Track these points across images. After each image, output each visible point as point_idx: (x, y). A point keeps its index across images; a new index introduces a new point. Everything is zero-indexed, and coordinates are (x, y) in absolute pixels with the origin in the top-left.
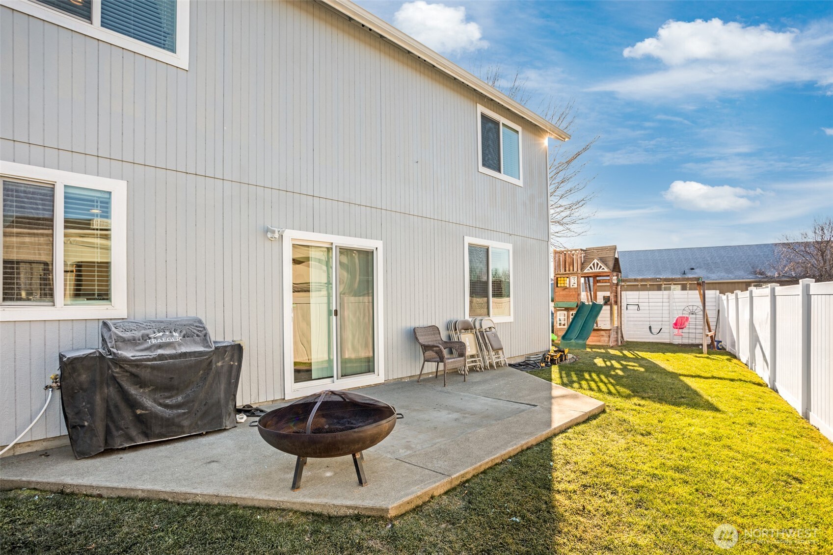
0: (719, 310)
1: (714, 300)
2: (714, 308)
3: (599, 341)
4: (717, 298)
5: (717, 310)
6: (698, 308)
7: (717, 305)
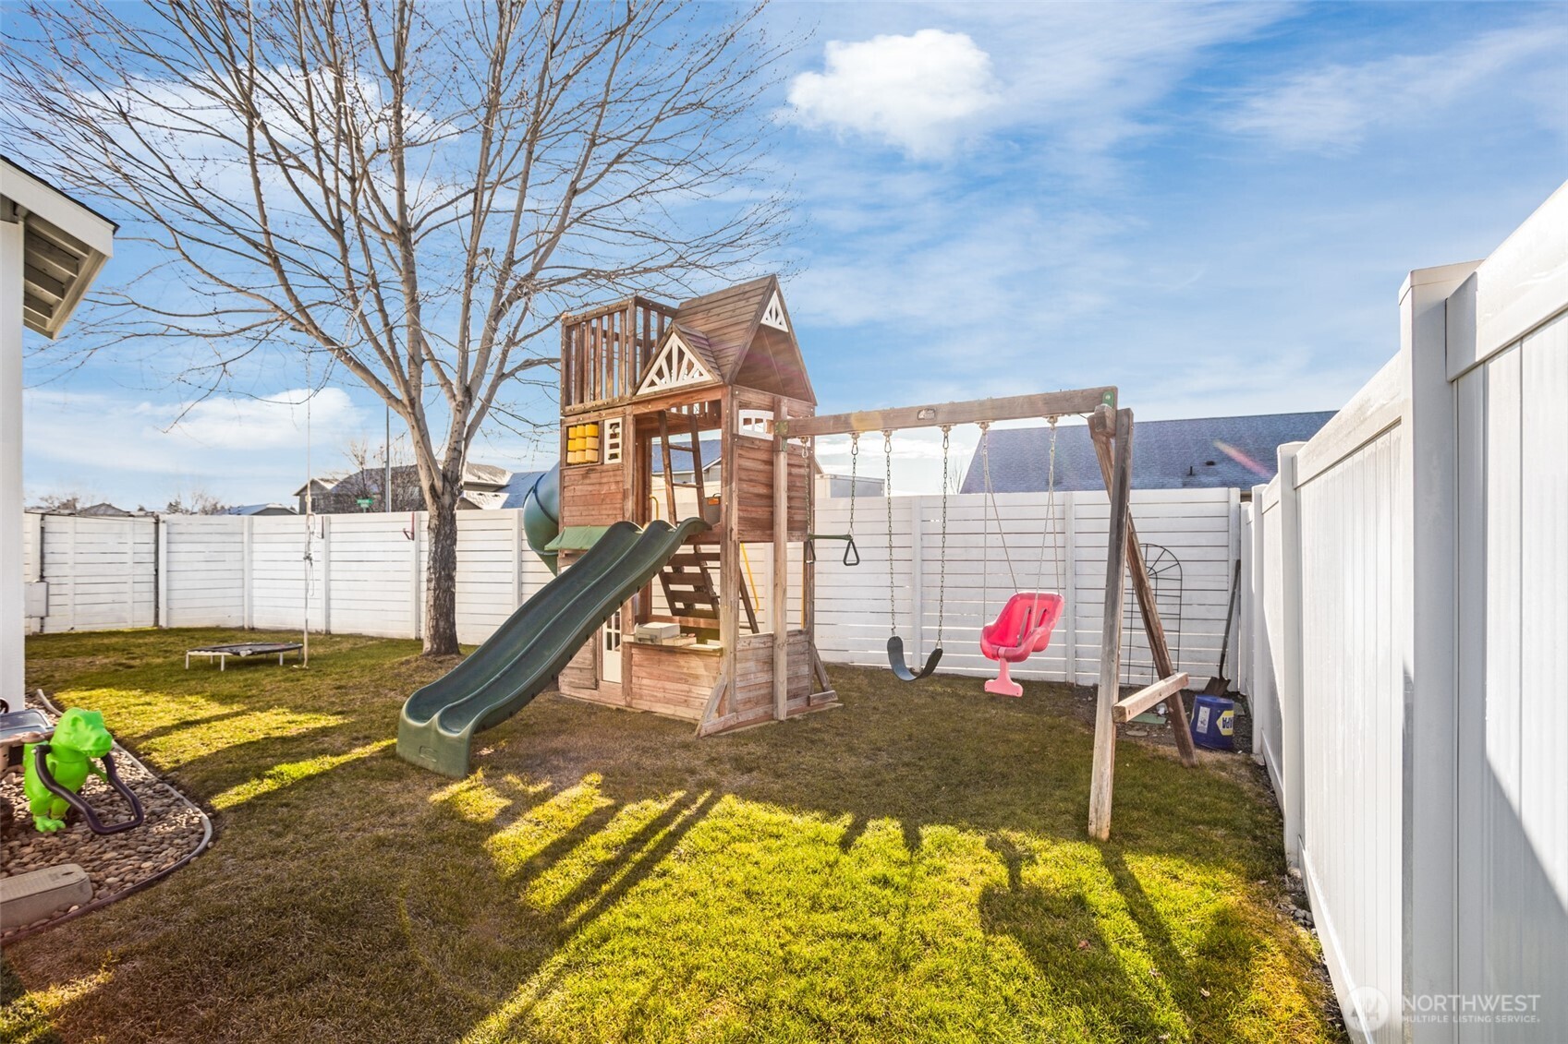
0: (1238, 563)
1: (1221, 523)
2: (1222, 554)
3: (686, 703)
4: (1232, 516)
5: (1232, 564)
6: (1166, 556)
7: (1233, 545)
